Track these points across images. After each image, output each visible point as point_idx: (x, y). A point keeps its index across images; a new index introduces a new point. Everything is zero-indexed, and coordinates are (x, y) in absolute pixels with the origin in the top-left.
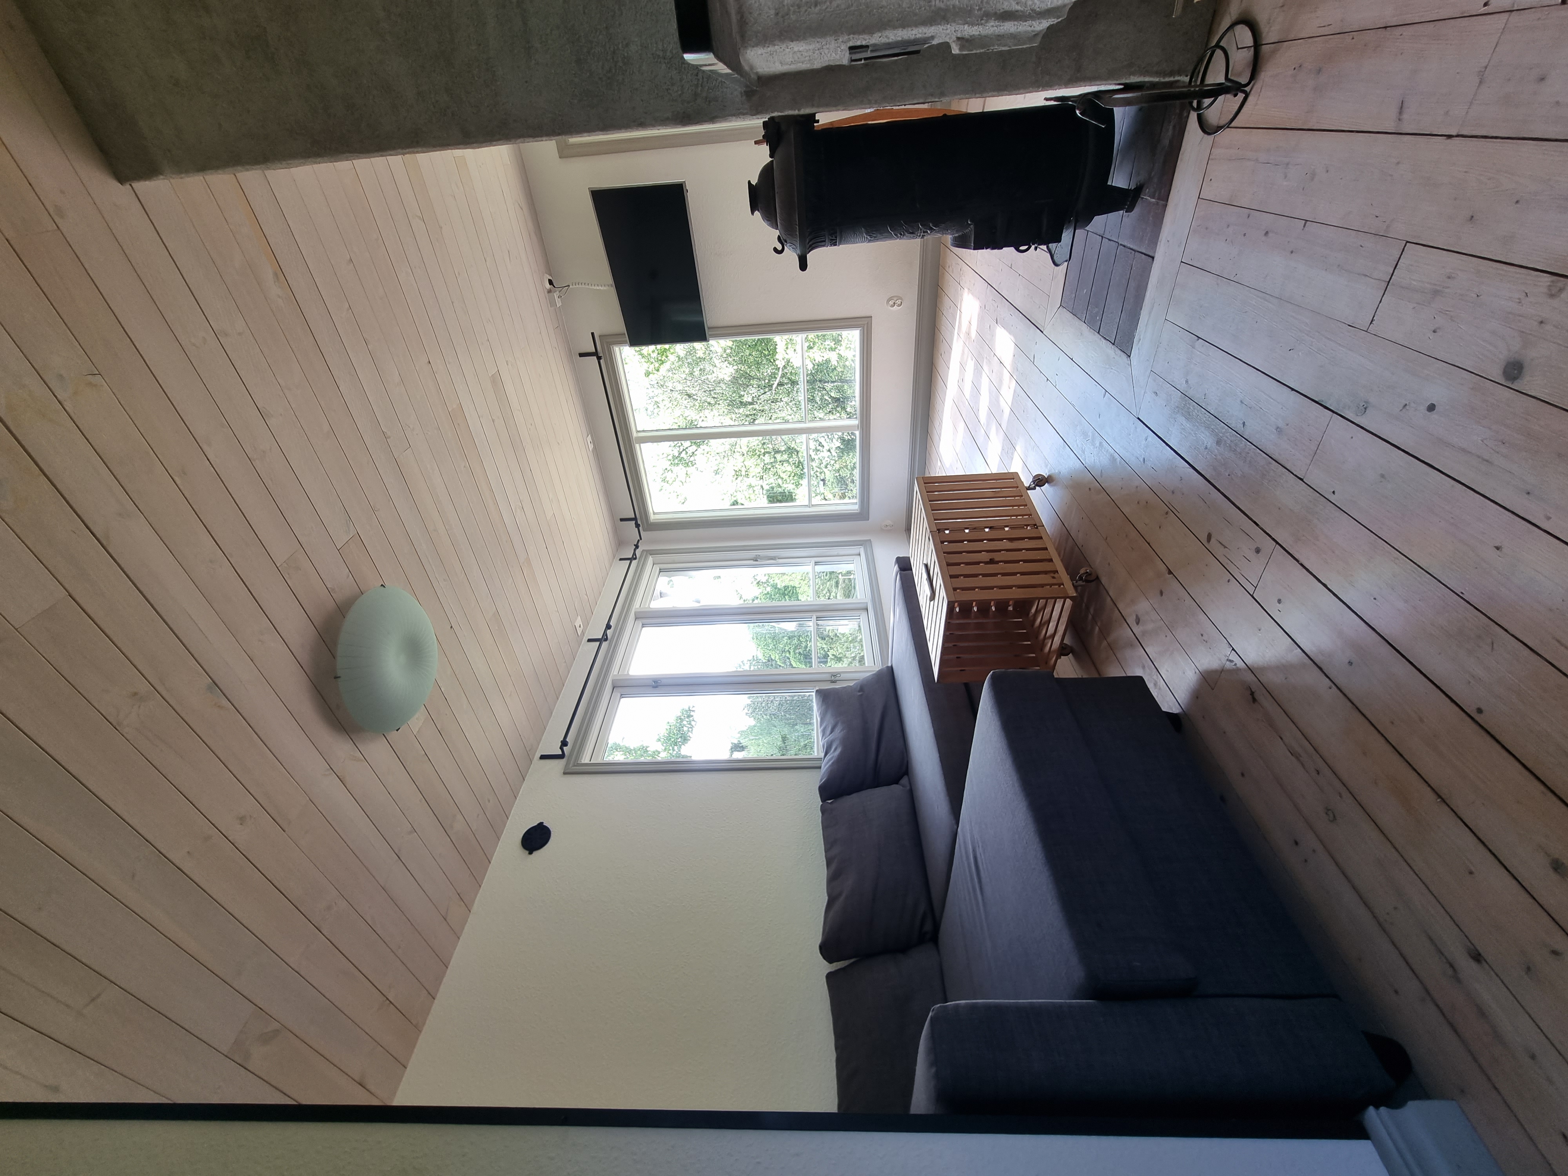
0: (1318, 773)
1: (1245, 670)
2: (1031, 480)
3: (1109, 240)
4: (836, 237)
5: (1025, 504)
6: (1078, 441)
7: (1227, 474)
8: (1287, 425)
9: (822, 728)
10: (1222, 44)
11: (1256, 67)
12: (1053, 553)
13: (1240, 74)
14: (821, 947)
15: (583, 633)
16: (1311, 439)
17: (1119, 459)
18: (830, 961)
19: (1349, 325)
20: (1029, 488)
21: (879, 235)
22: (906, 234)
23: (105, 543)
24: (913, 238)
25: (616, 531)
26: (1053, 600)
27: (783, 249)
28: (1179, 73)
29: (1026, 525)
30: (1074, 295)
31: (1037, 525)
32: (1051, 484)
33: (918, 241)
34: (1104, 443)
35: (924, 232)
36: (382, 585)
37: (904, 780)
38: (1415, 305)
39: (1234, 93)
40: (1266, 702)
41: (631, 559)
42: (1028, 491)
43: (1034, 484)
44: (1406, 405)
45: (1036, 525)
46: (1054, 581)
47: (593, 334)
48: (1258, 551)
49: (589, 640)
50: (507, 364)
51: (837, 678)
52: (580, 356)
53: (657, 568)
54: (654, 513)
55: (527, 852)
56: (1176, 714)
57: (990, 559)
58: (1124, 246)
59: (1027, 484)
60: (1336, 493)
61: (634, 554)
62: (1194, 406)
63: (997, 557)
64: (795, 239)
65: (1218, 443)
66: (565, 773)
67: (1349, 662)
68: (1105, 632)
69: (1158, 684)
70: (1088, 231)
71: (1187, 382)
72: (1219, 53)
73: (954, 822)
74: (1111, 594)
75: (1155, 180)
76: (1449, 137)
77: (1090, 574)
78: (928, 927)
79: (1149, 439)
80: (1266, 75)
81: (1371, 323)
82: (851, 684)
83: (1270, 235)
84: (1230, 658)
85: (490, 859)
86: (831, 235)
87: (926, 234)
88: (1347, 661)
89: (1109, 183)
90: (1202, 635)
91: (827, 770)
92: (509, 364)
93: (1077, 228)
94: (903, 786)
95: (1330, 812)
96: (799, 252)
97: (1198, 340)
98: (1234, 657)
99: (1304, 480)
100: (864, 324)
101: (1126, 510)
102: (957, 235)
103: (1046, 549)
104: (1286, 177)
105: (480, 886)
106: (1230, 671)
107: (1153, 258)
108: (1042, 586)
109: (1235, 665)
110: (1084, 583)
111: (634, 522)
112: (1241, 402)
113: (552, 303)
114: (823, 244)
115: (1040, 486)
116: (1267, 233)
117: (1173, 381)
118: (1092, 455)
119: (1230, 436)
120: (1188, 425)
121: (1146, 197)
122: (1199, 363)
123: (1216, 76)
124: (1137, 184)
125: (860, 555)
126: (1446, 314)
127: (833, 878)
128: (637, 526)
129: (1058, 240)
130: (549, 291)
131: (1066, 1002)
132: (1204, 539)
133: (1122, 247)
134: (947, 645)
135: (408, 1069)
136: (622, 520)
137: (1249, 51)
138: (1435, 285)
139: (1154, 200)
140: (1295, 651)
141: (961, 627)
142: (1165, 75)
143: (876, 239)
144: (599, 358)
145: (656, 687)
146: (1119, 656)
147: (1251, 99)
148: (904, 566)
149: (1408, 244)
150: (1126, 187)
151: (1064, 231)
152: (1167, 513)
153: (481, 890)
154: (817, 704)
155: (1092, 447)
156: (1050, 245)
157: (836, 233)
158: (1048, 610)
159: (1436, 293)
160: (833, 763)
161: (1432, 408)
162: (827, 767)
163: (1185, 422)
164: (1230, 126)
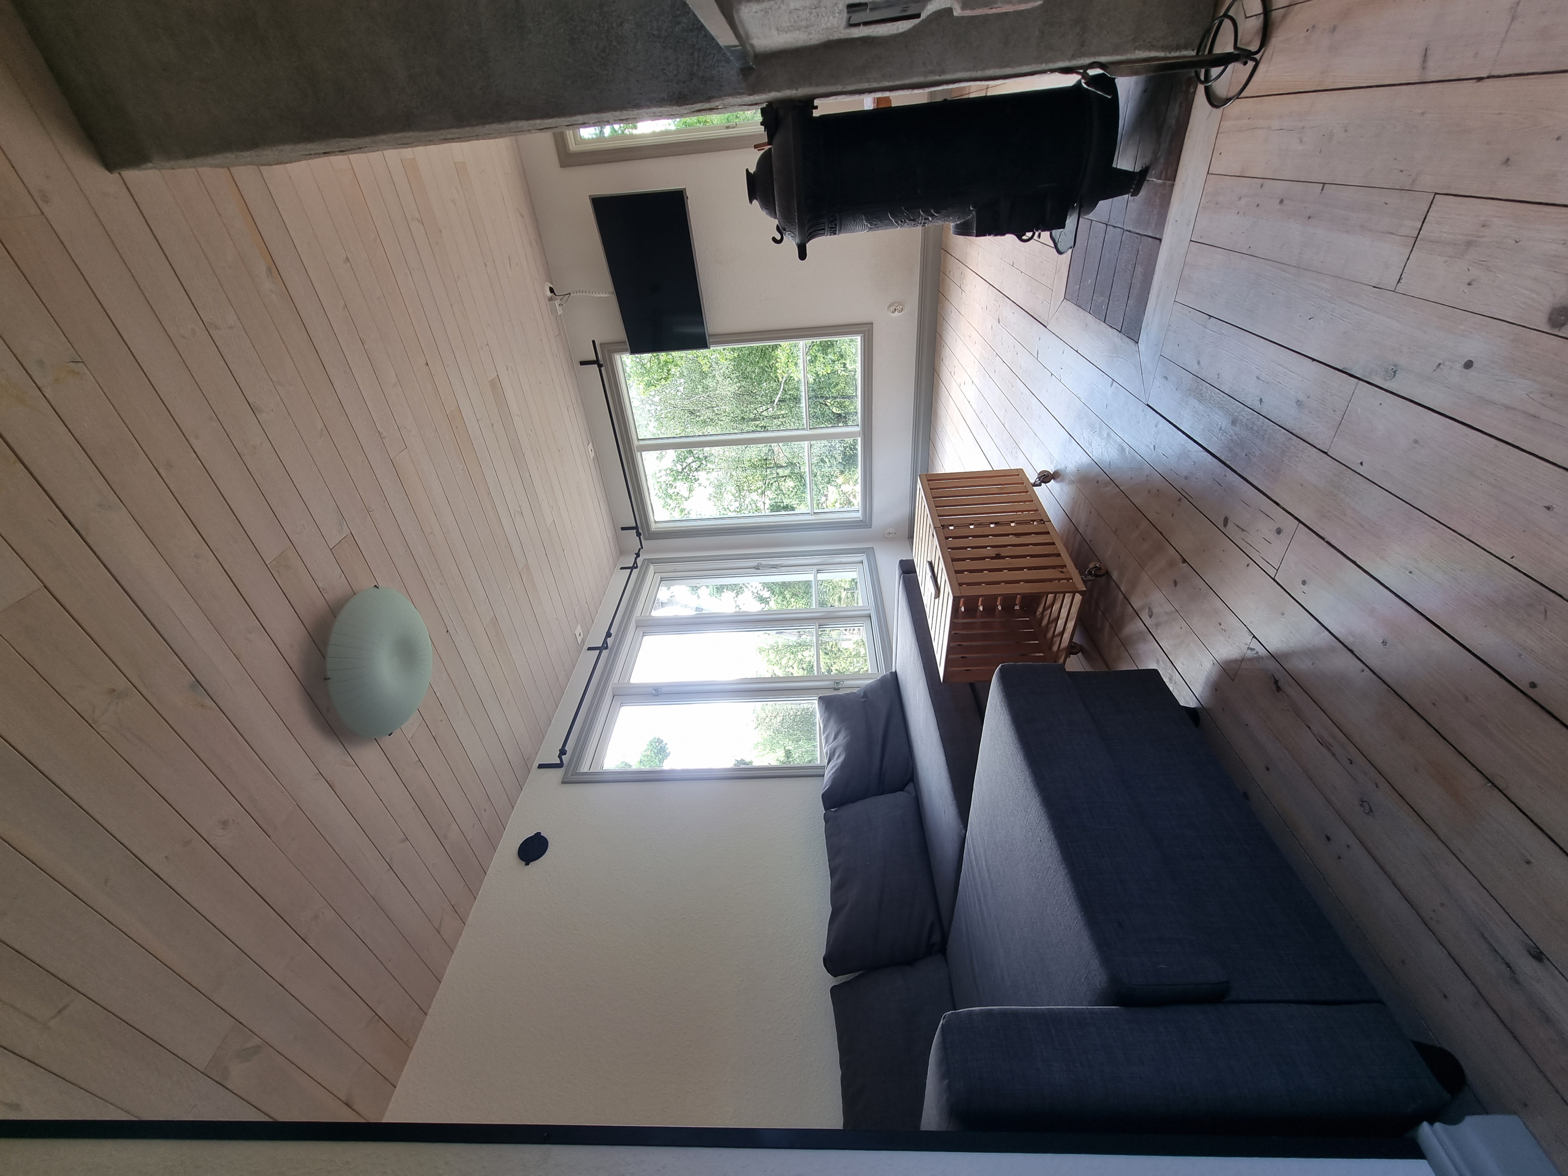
0: (1351, 763)
1: (1267, 657)
2: (1037, 477)
3: (1114, 227)
4: (836, 225)
5: (1031, 499)
6: (1084, 434)
7: (1244, 455)
8: (1309, 397)
9: (825, 735)
10: (1230, 13)
11: (1266, 33)
12: (1061, 548)
13: (1249, 43)
14: (824, 959)
15: (583, 641)
16: (1335, 409)
17: (1127, 449)
18: (835, 975)
19: (1374, 287)
20: (1035, 485)
21: (879, 222)
22: (907, 221)
23: (84, 534)
24: (915, 225)
25: (617, 539)
26: (1062, 595)
27: (782, 239)
28: (1186, 48)
29: (1032, 521)
30: (1078, 286)
31: (1044, 520)
32: (1058, 480)
33: (919, 228)
34: (1113, 434)
35: (925, 219)
36: (375, 586)
37: (910, 787)
38: (1448, 258)
39: (1244, 60)
40: (1293, 691)
41: (632, 568)
42: (1034, 488)
43: (1039, 480)
44: (1440, 364)
45: (1042, 520)
46: (1062, 575)
47: (594, 342)
48: (1279, 531)
49: (589, 649)
50: (507, 370)
51: (840, 686)
52: (581, 365)
53: (658, 577)
54: (656, 522)
55: (524, 863)
56: (1194, 709)
57: (996, 554)
58: (1130, 231)
59: (1032, 481)
60: (1364, 464)
61: (635, 562)
62: (1206, 387)
63: (1003, 552)
64: (794, 227)
65: (1234, 422)
66: (563, 783)
67: (1383, 642)
68: (1117, 626)
69: (1174, 678)
70: (1092, 220)
71: (1199, 363)
72: (1227, 23)
73: (961, 826)
74: (1122, 589)
75: (1162, 160)
76: (1480, 79)
77: (1100, 569)
78: (936, 938)
79: (1160, 425)
80: (1277, 41)
81: (1398, 283)
82: (855, 690)
83: (1285, 202)
84: (1251, 646)
85: (486, 872)
86: (831, 222)
87: (927, 221)
88: (1382, 641)
89: (1114, 166)
90: (1220, 624)
91: (830, 777)
92: (509, 369)
93: (1081, 214)
94: (908, 793)
95: (1365, 804)
96: (798, 240)
97: (1210, 319)
98: (1255, 644)
99: (1329, 453)
100: (865, 330)
101: (1137, 501)
102: (958, 222)
103: (1053, 544)
104: (1301, 141)
105: (475, 898)
106: (1251, 660)
107: (1160, 240)
108: (1051, 580)
109: (1257, 653)
110: (1094, 578)
111: (635, 531)
112: (1258, 378)
113: (554, 311)
114: (823, 232)
115: (1045, 482)
116: (1281, 201)
117: (1184, 364)
118: (1100, 447)
119: (1247, 414)
120: (1201, 407)
121: (1153, 179)
122: (1211, 342)
123: (1224, 45)
124: (1142, 167)
125: (862, 563)
126: (1481, 264)
127: (837, 890)
128: (638, 534)
129: (1062, 226)
130: (550, 299)
131: (1087, 1008)
132: (1221, 525)
133: (1127, 232)
134: (952, 644)
135: (397, 1088)
136: (623, 529)
137: (1259, 18)
138: (1468, 235)
139: (1160, 181)
140: (1323, 634)
141: (966, 626)
142: (1170, 51)
143: (877, 227)
144: (600, 366)
145: (657, 695)
146: (1132, 652)
147: (1262, 68)
148: (908, 570)
149: (1436, 195)
150: (1132, 170)
151: (1068, 217)
152: (1180, 500)
153: (476, 902)
154: (820, 712)
155: (1099, 439)
156: (1054, 232)
157: (836, 220)
158: (1056, 607)
159: (1469, 244)
160: (836, 771)
161: (1469, 365)
162: (830, 774)
163: (1197, 404)
164: (1240, 97)
